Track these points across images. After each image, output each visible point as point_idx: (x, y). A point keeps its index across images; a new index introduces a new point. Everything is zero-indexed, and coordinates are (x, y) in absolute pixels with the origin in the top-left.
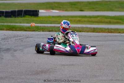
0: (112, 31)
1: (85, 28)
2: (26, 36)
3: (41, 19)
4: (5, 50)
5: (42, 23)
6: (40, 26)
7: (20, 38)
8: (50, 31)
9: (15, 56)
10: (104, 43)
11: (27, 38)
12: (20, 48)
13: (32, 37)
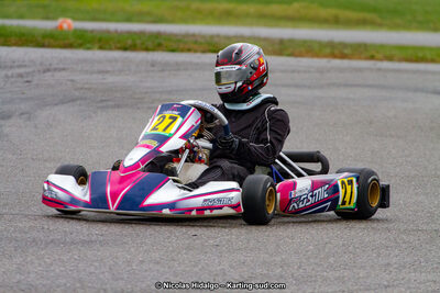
0: (346, 51)
2: (41, 64)
5: (94, 19)
6: (92, 31)
7: (22, 70)
8: (125, 49)
9: (7, 135)
10: (317, 93)
11: (44, 72)
12: (22, 106)
13: (64, 69)
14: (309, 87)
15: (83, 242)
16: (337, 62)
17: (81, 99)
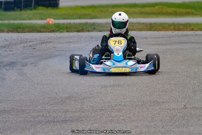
0: (180, 27)
1: (135, 23)
2: (40, 40)
3: (64, 12)
4: (8, 65)
5: (64, 18)
6: (63, 24)
7: (31, 44)
8: (79, 31)
9: (25, 74)
10: (168, 47)
11: (41, 44)
12: (32, 60)
13: (50, 42)
14: (165, 45)
15: (62, 121)
16: (176, 33)
17: (59, 55)
